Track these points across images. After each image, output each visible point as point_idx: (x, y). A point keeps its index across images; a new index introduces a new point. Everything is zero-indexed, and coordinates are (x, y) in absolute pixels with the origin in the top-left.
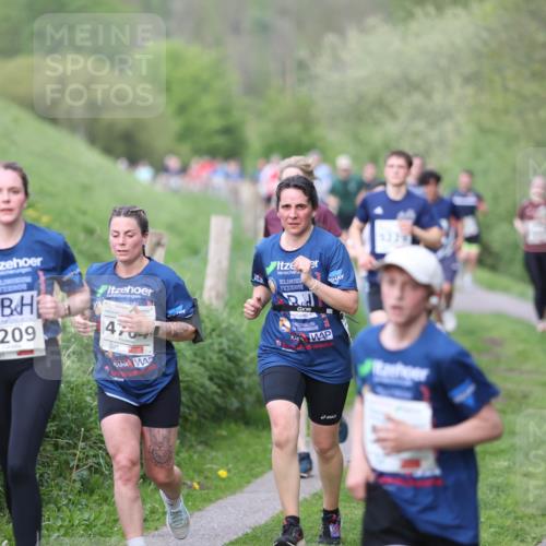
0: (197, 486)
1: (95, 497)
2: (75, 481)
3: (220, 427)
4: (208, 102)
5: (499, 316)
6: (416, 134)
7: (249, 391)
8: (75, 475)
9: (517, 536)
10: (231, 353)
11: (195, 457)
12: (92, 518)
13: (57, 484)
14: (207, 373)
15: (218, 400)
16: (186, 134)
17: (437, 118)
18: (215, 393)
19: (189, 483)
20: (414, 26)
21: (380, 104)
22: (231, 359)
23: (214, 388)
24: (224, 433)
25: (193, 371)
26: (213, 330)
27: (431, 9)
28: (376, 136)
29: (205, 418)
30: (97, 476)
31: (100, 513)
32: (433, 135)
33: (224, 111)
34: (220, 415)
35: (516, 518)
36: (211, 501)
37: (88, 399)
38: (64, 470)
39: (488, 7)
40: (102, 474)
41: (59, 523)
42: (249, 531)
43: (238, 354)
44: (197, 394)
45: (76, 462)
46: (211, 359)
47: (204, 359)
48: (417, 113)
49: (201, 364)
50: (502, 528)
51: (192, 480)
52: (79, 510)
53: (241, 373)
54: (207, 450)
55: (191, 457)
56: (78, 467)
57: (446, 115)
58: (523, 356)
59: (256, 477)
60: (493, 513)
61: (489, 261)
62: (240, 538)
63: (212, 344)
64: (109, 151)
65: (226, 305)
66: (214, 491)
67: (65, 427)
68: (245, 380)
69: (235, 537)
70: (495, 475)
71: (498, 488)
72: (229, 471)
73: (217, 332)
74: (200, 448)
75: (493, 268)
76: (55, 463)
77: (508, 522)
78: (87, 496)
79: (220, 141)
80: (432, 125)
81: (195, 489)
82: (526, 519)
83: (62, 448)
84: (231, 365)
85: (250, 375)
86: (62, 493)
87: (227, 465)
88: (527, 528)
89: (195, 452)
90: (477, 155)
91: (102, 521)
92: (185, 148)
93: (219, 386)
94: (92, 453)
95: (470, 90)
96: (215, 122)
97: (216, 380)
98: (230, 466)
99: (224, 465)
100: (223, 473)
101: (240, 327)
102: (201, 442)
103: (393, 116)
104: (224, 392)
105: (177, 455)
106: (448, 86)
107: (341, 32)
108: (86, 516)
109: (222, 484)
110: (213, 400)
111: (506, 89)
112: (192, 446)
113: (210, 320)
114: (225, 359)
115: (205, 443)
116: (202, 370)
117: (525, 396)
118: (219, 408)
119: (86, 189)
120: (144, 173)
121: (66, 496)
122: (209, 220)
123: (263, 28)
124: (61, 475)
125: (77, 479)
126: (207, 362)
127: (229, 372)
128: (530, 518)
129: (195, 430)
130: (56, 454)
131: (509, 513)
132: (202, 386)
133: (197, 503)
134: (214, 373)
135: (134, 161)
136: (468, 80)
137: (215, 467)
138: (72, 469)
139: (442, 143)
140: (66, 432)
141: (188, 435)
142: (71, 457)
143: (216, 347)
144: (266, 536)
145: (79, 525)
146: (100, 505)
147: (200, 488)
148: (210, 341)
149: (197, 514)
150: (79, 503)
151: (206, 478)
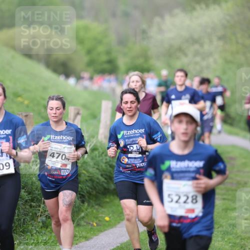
0: (95, 224)
1: (48, 229)
2: (39, 222)
3: (106, 197)
4: (101, 49)
5: (234, 146)
6: (196, 63)
8: (39, 219)
9: (242, 247)
10: (111, 163)
11: (94, 211)
12: (47, 239)
13: (31, 224)
14: (100, 173)
15: (105, 185)
16: (91, 63)
17: (206, 56)
18: (103, 182)
19: (92, 223)
20: (195, 14)
21: (180, 49)
23: (103, 179)
24: (108, 200)
25: (94, 172)
26: (103, 153)
27: (203, 6)
28: (178, 64)
29: (99, 193)
31: (51, 237)
32: (204, 64)
33: (108, 53)
34: (106, 192)
35: (241, 239)
36: (101, 231)
38: (34, 217)
39: (230, 4)
41: (32, 241)
42: (119, 245)
44: (95, 183)
45: (40, 214)
46: (102, 166)
47: (99, 166)
48: (197, 54)
49: (97, 169)
50: (235, 244)
51: (93, 222)
52: (41, 235)
54: (100, 208)
55: (93, 211)
56: (41, 215)
57: (210, 54)
58: (245, 164)
60: (231, 237)
61: (229, 121)
62: (115, 248)
63: (102, 160)
66: (103, 227)
67: (34, 197)
69: (113, 248)
70: (231, 219)
71: (233, 225)
72: (110, 218)
74: (97, 207)
75: (231, 124)
76: (31, 214)
77: (238, 241)
78: (45, 229)
79: (107, 66)
80: (203, 59)
81: (94, 226)
82: (246, 239)
83: (34, 207)
84: (111, 169)
86: (33, 228)
87: (109, 215)
88: (246, 244)
89: (94, 209)
90: (224, 72)
91: (51, 241)
92: (91, 69)
93: (106, 179)
95: (221, 43)
96: (104, 58)
97: (104, 176)
98: (111, 215)
99: (108, 215)
100: (107, 219)
102: (97, 205)
103: (186, 55)
104: (108, 181)
105: (86, 210)
106: (211, 41)
107: (162, 16)
108: (44, 238)
109: (107, 224)
110: (102, 185)
111: (237, 43)
112: (93, 206)
113: (102, 148)
114: (108, 166)
115: (99, 205)
116: (97, 171)
117: (246, 183)
118: (105, 189)
119: (45, 89)
121: (35, 229)
122: (101, 103)
123: (126, 15)
124: (33, 220)
125: (41, 221)
126: (100, 168)
128: (248, 239)
129: (94, 199)
130: (31, 210)
131: (238, 237)
132: (98, 179)
133: (95, 232)
134: (103, 173)
135: (67, 76)
136: (220, 38)
137: (103, 216)
138: (38, 217)
139: (208, 67)
140: (36, 199)
141: (91, 201)
142: (37, 211)
143: (104, 161)
144: (127, 247)
145: (41, 242)
146: (51, 233)
147: (97, 226)
148: (101, 158)
149: (95, 237)
150: (41, 232)
151: (99, 221)
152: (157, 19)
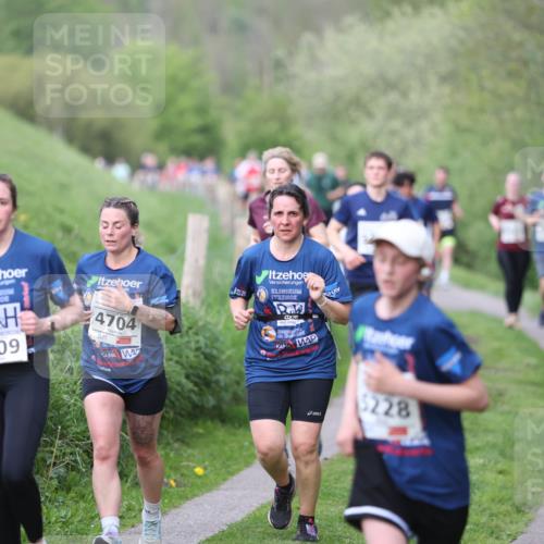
0: (173, 484)
1: (72, 494)
2: (51, 478)
3: (196, 424)
4: (185, 101)
5: (475, 314)
6: (393, 133)
7: (226, 389)
8: (52, 473)
9: (492, 533)
10: (208, 351)
11: (172, 455)
12: (70, 514)
14: (183, 372)
15: (193, 396)
16: (163, 133)
17: (414, 117)
18: (193, 391)
19: (166, 480)
20: (391, 25)
21: (357, 103)
22: (207, 357)
23: (190, 386)
24: (201, 431)
25: (170, 369)
26: (190, 328)
27: (408, 9)
28: (353, 135)
29: (182, 416)
30: (74, 473)
31: (77, 510)
32: (410, 134)
33: (201, 110)
34: (197, 413)
35: (491, 515)
36: (187, 499)
37: (65, 396)
38: (41, 467)
39: (465, 6)
40: (79, 471)
42: (225, 528)
43: (215, 352)
44: (174, 393)
45: (53, 460)
46: (187, 357)
47: (181, 356)
48: (393, 112)
49: (177, 362)
50: (477, 525)
51: (169, 477)
52: (56, 507)
53: (218, 371)
54: (185, 448)
55: (167, 455)
56: (55, 464)
57: (423, 114)
58: (499, 353)
59: (232, 474)
62: (217, 535)
63: (189, 342)
64: (86, 150)
65: (203, 303)
66: (192, 488)
68: (221, 378)
69: (211, 534)
72: (205, 468)
73: (194, 330)
74: (176, 445)
75: (469, 266)
77: (484, 520)
78: (64, 493)
79: (197, 139)
80: (408, 124)
81: (171, 487)
82: (501, 516)
84: (207, 363)
85: (227, 373)
87: (204, 462)
88: (503, 525)
89: (172, 450)
90: (454, 154)
91: (80, 518)
92: (163, 147)
93: (196, 384)
94: (68, 450)
95: (446, 90)
96: (193, 121)
97: (192, 378)
98: (207, 463)
99: (201, 463)
100: (199, 471)
101: (216, 325)
102: (178, 440)
103: (370, 115)
104: (201, 390)
106: (425, 86)
107: (318, 31)
108: (63, 513)
109: (199, 482)
110: (189, 398)
111: (482, 88)
112: (168, 444)
113: (188, 319)
114: (202, 357)
115: (182, 441)
116: (178, 368)
117: (501, 394)
118: (195, 406)
119: (64, 188)
120: (121, 171)
122: (186, 219)
123: (240, 27)
124: (37, 473)
125: (54, 476)
126: (184, 360)
127: (205, 370)
128: (505, 515)
129: (171, 428)
131: (484, 510)
132: (179, 384)
133: (174, 501)
134: (191, 371)
135: (111, 160)
136: (445, 79)
137: (191, 464)
138: (48, 466)
139: (418, 142)
141: (165, 433)
142: (47, 455)
143: (193, 345)
145: (56, 522)
146: (77, 502)
147: (177, 486)
148: (186, 339)
149: (174, 511)
150: (56, 500)
151: (182, 475)
152: (308, 38)
